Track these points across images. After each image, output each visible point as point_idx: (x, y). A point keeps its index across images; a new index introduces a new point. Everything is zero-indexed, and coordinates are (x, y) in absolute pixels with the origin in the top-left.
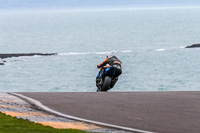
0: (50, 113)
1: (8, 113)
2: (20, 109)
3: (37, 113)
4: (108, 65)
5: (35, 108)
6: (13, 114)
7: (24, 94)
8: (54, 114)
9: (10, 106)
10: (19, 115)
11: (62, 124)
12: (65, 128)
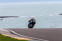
0: (17, 35)
1: (4, 35)
2: (8, 34)
3: (13, 35)
4: (31, 21)
5: (12, 33)
6: (5, 35)
7: (9, 29)
8: (18, 35)
9: (4, 33)
10: (7, 36)
11: (21, 38)
12: (22, 39)
